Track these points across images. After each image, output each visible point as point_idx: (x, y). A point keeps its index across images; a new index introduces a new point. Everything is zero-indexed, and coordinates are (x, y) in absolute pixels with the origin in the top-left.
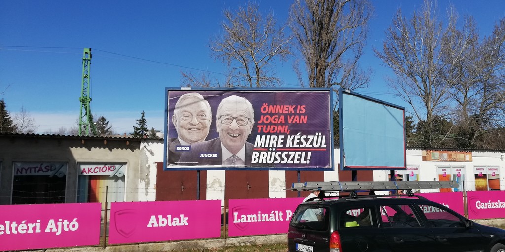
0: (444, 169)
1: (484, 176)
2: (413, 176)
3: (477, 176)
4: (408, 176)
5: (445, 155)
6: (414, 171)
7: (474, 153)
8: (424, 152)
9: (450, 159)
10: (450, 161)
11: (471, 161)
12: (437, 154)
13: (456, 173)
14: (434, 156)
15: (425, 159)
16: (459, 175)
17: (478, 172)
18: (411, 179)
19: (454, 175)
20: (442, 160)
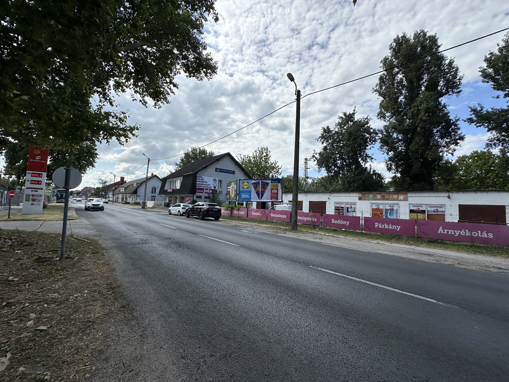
0: (378, 205)
1: (423, 212)
2: (351, 208)
3: (411, 211)
4: (348, 208)
5: (379, 196)
6: (352, 205)
7: (409, 195)
8: (361, 195)
9: (383, 198)
10: (382, 200)
11: (406, 199)
12: (371, 196)
13: (389, 208)
14: (368, 196)
15: (360, 199)
16: (392, 210)
17: (413, 208)
18: (349, 210)
19: (387, 210)
20: (375, 199)
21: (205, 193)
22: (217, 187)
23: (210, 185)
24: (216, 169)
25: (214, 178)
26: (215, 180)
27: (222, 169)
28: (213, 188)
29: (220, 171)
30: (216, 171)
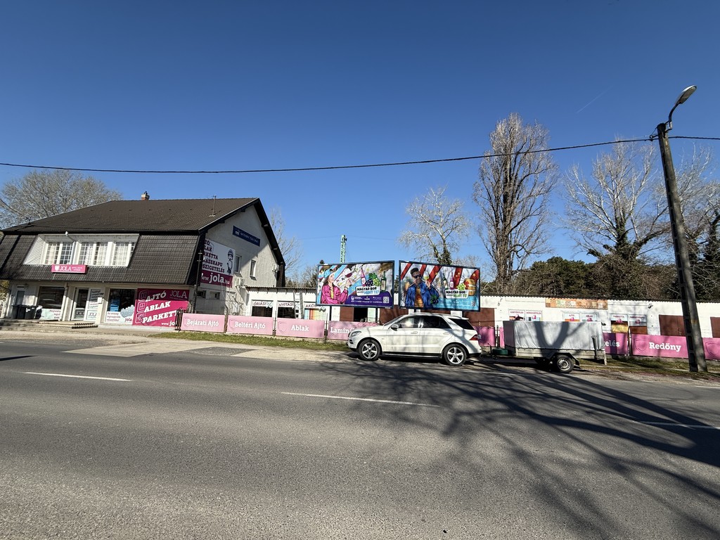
0: (572, 315)
1: (625, 323)
2: (535, 318)
4: (530, 318)
5: (573, 302)
6: (537, 315)
7: (609, 301)
8: (548, 300)
9: (579, 306)
10: (578, 308)
11: (605, 307)
12: (563, 301)
13: (586, 318)
14: (559, 303)
15: (548, 305)
16: (590, 320)
17: (615, 319)
20: (568, 306)
21: (213, 283)
22: (232, 271)
23: (220, 264)
24: (235, 229)
25: (230, 249)
26: (230, 254)
27: (243, 232)
28: (226, 273)
29: (240, 236)
30: (234, 233)
